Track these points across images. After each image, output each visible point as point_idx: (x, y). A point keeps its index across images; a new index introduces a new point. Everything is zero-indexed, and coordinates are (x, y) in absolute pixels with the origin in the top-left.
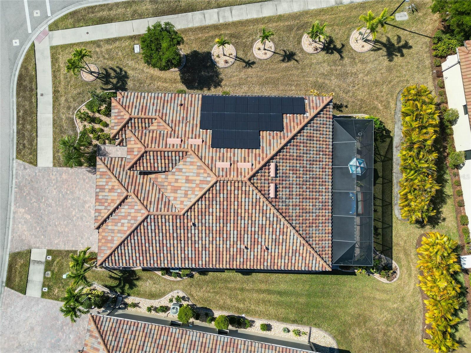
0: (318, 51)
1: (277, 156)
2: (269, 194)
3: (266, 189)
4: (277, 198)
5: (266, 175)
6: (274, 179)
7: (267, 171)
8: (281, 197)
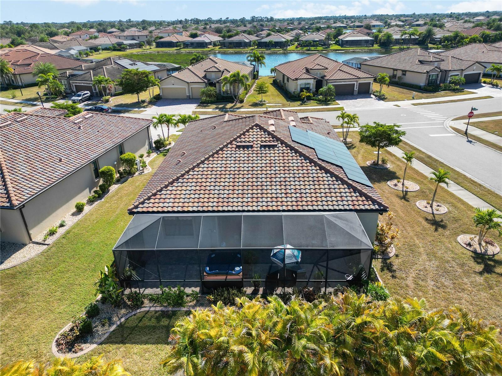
0: (468, 248)
1: (286, 147)
2: (241, 142)
3: (247, 139)
4: (236, 148)
5: (263, 139)
6: (259, 145)
7: (267, 139)
8: (237, 152)
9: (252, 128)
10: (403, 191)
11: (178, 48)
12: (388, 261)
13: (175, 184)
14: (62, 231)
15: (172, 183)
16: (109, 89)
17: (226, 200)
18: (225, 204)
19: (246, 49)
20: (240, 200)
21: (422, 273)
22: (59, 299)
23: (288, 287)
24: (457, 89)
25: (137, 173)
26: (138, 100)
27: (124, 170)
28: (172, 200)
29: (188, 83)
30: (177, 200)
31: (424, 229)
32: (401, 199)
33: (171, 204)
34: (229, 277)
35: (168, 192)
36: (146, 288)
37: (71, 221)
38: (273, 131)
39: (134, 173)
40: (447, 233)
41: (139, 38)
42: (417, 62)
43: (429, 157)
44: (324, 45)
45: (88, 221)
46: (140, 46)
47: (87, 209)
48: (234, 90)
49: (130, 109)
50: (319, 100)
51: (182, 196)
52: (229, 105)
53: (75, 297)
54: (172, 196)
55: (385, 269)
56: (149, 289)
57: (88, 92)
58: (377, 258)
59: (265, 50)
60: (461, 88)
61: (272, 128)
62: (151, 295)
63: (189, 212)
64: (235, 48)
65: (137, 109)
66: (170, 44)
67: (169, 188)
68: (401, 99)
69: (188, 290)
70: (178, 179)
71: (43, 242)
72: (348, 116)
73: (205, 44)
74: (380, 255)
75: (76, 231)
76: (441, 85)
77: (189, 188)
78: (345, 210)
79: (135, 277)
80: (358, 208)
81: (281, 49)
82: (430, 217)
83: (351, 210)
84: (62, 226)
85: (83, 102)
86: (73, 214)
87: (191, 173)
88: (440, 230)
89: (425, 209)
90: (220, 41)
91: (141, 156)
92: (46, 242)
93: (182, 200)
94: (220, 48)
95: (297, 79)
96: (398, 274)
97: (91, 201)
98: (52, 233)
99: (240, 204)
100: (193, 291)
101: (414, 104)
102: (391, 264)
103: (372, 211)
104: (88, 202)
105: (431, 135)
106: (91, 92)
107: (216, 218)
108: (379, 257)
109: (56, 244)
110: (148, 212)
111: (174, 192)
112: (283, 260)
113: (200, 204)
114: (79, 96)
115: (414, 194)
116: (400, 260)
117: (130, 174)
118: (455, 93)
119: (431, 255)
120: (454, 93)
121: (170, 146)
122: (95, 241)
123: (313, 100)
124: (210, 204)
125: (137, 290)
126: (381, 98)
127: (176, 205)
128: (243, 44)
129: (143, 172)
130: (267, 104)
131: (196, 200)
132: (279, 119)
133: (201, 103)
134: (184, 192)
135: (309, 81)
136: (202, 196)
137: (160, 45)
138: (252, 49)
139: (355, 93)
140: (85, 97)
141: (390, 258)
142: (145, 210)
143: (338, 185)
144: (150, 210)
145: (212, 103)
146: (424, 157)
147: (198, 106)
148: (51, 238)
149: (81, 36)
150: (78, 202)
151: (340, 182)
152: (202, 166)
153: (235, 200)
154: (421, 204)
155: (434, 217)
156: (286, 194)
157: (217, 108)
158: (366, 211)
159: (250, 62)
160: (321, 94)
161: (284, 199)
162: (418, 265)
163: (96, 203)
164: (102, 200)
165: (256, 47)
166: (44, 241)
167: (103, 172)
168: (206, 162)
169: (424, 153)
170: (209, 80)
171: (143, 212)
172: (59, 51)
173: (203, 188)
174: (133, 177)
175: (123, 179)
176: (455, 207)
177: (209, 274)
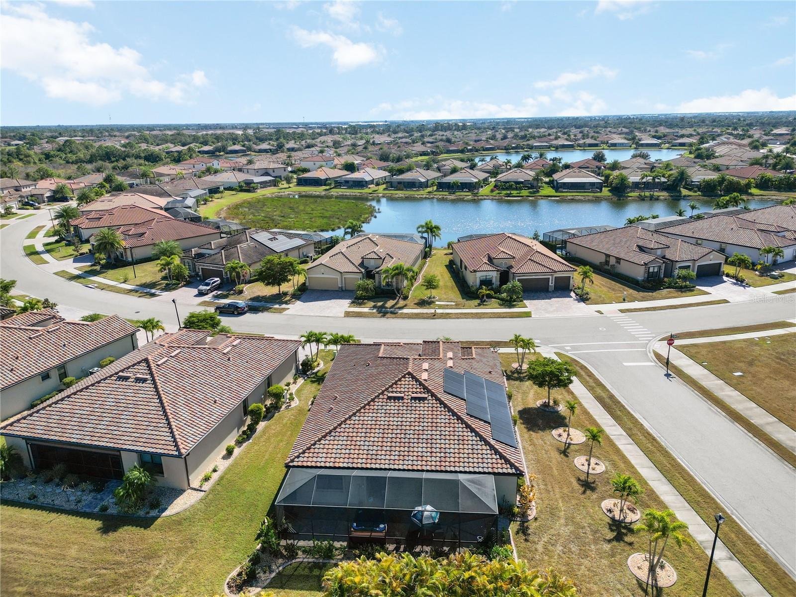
0: (608, 514)
1: (436, 401)
2: (392, 392)
3: (399, 390)
4: (387, 399)
5: (414, 390)
6: (410, 397)
7: (418, 390)
8: (388, 404)
9: (404, 377)
10: (566, 443)
11: (328, 187)
12: (526, 524)
13: (328, 438)
14: (215, 476)
15: (325, 436)
16: (243, 276)
17: (374, 457)
18: (373, 461)
19: (422, 192)
20: (387, 457)
21: (554, 538)
22: (224, 547)
23: (427, 546)
24: (686, 287)
25: (283, 407)
26: (279, 291)
27: (270, 404)
28: (324, 455)
29: (341, 273)
30: (329, 455)
31: (573, 491)
32: (561, 453)
33: (323, 459)
34: (373, 534)
35: (322, 446)
36: (299, 540)
37: (223, 465)
38: (425, 380)
39: (281, 407)
40: (595, 496)
41: (274, 172)
42: (635, 248)
43: (612, 397)
44: (532, 187)
45: (239, 467)
46: (274, 183)
47: (237, 451)
48: (397, 283)
49: (268, 305)
50: (502, 299)
51: (334, 451)
52: (390, 303)
53: (237, 545)
54: (325, 450)
55: (520, 532)
56: (302, 541)
57: (218, 279)
58: (516, 521)
59: (447, 193)
60: (692, 285)
61: (425, 376)
62: (304, 547)
63: (339, 468)
64: (406, 190)
65: (277, 306)
66: (316, 182)
67: (323, 442)
68: (608, 301)
69: (337, 544)
70: (331, 432)
71: (199, 489)
72: (523, 341)
73: (364, 183)
74: (520, 517)
75: (228, 476)
76: (666, 279)
77: (340, 442)
78: (484, 473)
79: (291, 530)
80: (496, 471)
81: (469, 194)
82: (582, 478)
83: (489, 473)
84: (215, 471)
85: (212, 292)
86: (224, 458)
87: (343, 426)
88: (588, 492)
89: (581, 467)
90: (385, 177)
91: (288, 385)
92: (203, 489)
93: (333, 455)
94: (385, 189)
95: (475, 271)
96: (531, 538)
97: (239, 443)
98: (207, 479)
99: (387, 461)
100: (341, 545)
101: (622, 311)
102: (527, 528)
103: (509, 474)
104: (236, 443)
105: (625, 364)
106: (222, 279)
107: (365, 478)
108: (518, 519)
109: (212, 490)
110: (303, 467)
111: (327, 446)
112: (421, 521)
113: (350, 460)
114: (207, 285)
115: (577, 447)
116: (537, 524)
117: (276, 407)
118: (682, 292)
119: (570, 520)
120: (680, 293)
121: (318, 368)
122: (248, 488)
123: (495, 298)
124: (360, 461)
125: (292, 541)
126: (583, 298)
127: (328, 460)
128: (417, 185)
129: (290, 406)
130: (437, 303)
131: (347, 456)
132: (435, 359)
133: (356, 298)
134: (335, 447)
135: (491, 273)
136: (352, 451)
137: (302, 182)
138: (429, 192)
139: (550, 289)
140: (214, 286)
141: (529, 521)
142: (300, 464)
143: (481, 446)
144: (305, 464)
145: (369, 299)
146: (605, 396)
147: (353, 303)
148: (206, 483)
149: (195, 165)
150: (229, 445)
151: (483, 443)
152: (353, 418)
153: (383, 457)
154: (580, 461)
155: (588, 477)
156: (431, 453)
157: (374, 307)
158: (504, 474)
159: (420, 234)
160: (505, 291)
161: (429, 459)
162: (553, 530)
163: (244, 445)
164: (250, 441)
165: (435, 188)
166: (201, 487)
167: (252, 411)
168: (358, 414)
169: (608, 390)
170: (366, 268)
171: (298, 467)
172: (172, 199)
173: (353, 443)
174: (279, 411)
175: (269, 415)
176: (615, 465)
177: (356, 530)
